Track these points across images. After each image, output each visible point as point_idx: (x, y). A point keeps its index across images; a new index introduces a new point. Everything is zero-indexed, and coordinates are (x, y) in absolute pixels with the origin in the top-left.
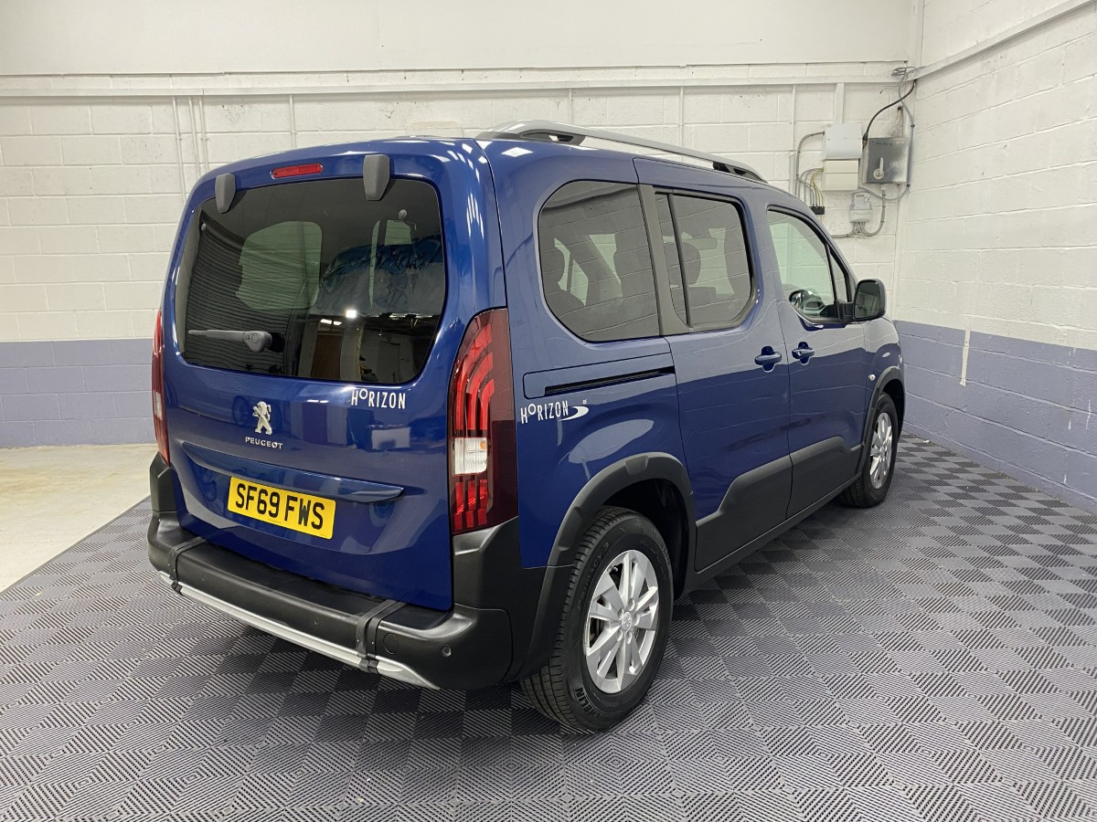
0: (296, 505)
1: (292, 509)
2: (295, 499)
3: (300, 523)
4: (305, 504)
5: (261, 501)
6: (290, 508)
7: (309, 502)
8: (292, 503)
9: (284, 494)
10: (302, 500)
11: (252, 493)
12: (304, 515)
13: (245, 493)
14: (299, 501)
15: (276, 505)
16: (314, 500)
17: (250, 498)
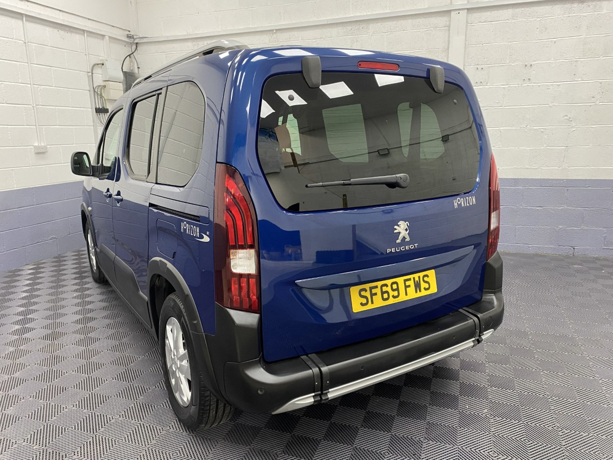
0: (411, 283)
1: (409, 286)
2: (410, 279)
3: (416, 292)
4: (417, 279)
5: (383, 293)
6: (406, 287)
7: (419, 277)
8: (407, 283)
9: (400, 280)
10: (414, 278)
11: (374, 291)
12: (417, 286)
13: (368, 294)
14: (412, 279)
15: (397, 289)
16: (421, 274)
17: (372, 295)
